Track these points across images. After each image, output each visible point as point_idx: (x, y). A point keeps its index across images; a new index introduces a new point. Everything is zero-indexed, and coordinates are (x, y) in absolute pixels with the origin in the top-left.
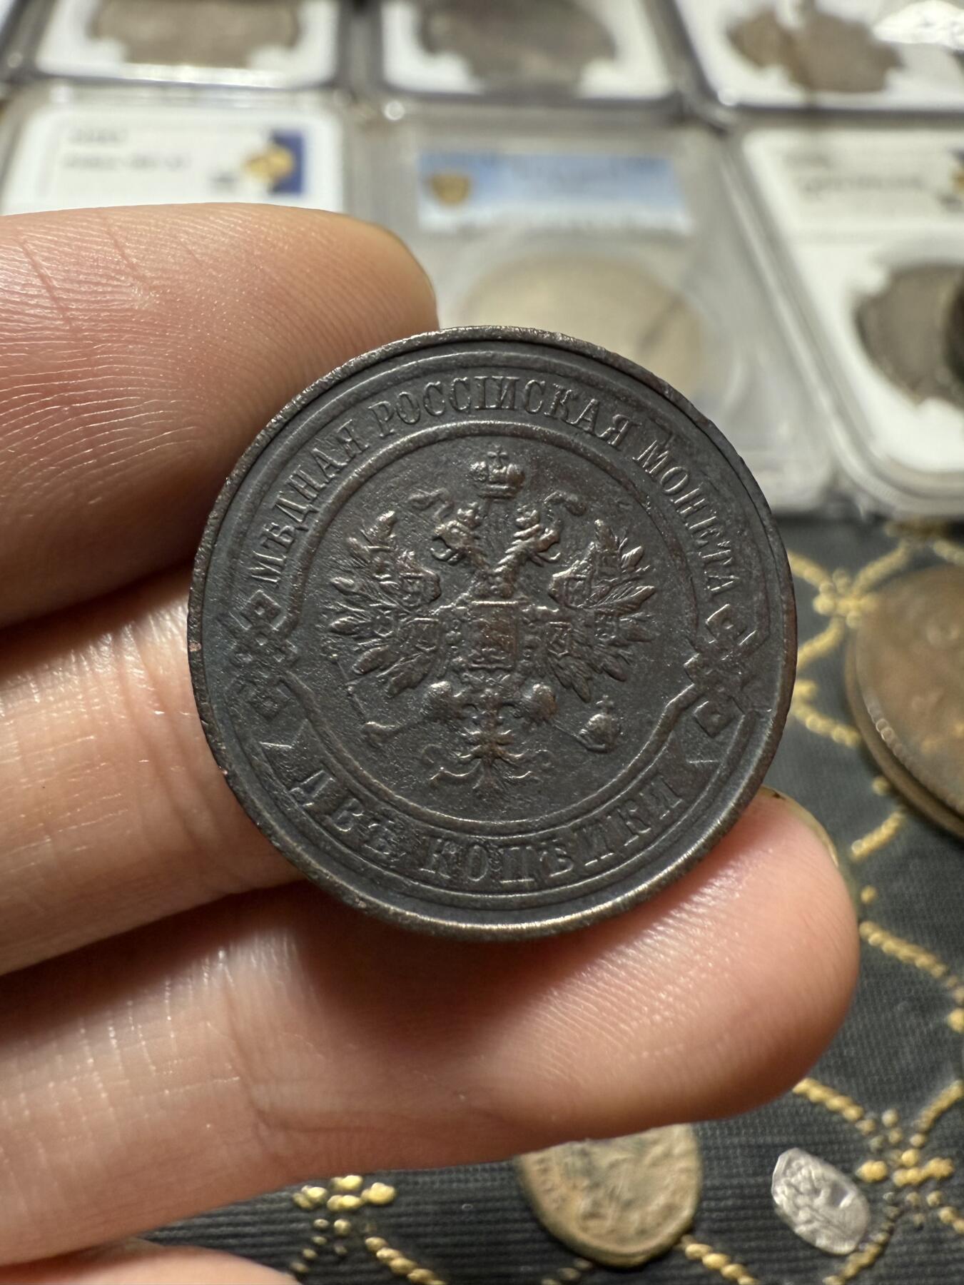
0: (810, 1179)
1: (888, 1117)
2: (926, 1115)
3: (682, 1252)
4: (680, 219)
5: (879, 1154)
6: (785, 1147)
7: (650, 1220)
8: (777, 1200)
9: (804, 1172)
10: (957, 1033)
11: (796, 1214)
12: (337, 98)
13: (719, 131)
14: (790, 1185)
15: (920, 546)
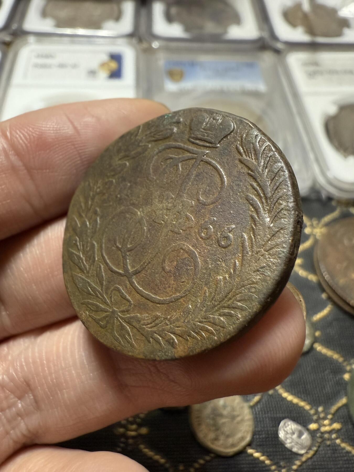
0: (292, 429)
1: (320, 409)
2: (334, 409)
3: (247, 452)
4: (262, 87)
5: (316, 421)
6: (283, 418)
7: (235, 441)
8: (280, 436)
9: (290, 426)
10: (346, 381)
11: (286, 440)
12: (134, 40)
13: (278, 52)
14: (284, 431)
15: (344, 209)
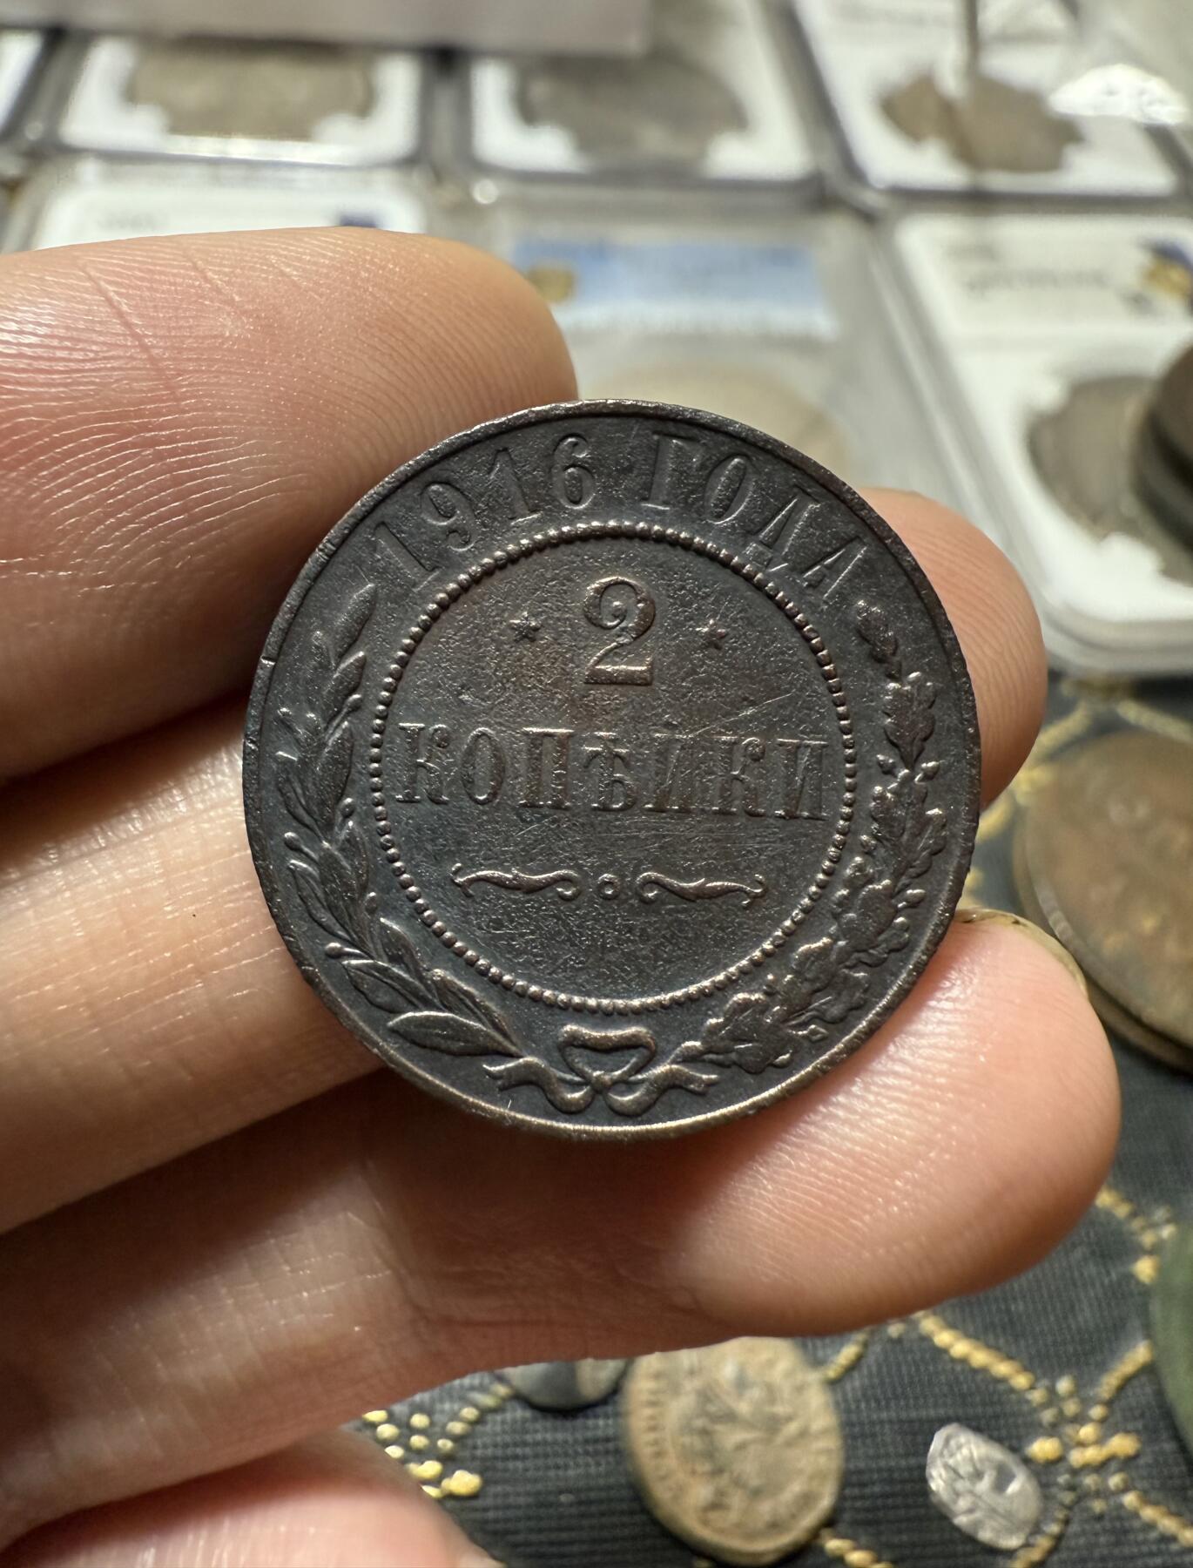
0: (971, 1459)
1: (1064, 1385)
2: (1108, 1383)
3: (821, 1550)
4: (821, 322)
5: (1053, 1430)
6: (943, 1422)
7: (783, 1511)
8: (933, 1486)
9: (965, 1451)
10: (1144, 1285)
11: (955, 1502)
12: (417, 178)
13: (868, 218)
14: (946, 1466)
15: (1101, 708)
